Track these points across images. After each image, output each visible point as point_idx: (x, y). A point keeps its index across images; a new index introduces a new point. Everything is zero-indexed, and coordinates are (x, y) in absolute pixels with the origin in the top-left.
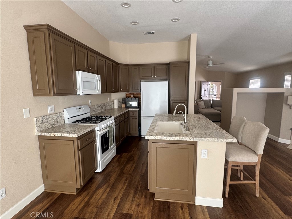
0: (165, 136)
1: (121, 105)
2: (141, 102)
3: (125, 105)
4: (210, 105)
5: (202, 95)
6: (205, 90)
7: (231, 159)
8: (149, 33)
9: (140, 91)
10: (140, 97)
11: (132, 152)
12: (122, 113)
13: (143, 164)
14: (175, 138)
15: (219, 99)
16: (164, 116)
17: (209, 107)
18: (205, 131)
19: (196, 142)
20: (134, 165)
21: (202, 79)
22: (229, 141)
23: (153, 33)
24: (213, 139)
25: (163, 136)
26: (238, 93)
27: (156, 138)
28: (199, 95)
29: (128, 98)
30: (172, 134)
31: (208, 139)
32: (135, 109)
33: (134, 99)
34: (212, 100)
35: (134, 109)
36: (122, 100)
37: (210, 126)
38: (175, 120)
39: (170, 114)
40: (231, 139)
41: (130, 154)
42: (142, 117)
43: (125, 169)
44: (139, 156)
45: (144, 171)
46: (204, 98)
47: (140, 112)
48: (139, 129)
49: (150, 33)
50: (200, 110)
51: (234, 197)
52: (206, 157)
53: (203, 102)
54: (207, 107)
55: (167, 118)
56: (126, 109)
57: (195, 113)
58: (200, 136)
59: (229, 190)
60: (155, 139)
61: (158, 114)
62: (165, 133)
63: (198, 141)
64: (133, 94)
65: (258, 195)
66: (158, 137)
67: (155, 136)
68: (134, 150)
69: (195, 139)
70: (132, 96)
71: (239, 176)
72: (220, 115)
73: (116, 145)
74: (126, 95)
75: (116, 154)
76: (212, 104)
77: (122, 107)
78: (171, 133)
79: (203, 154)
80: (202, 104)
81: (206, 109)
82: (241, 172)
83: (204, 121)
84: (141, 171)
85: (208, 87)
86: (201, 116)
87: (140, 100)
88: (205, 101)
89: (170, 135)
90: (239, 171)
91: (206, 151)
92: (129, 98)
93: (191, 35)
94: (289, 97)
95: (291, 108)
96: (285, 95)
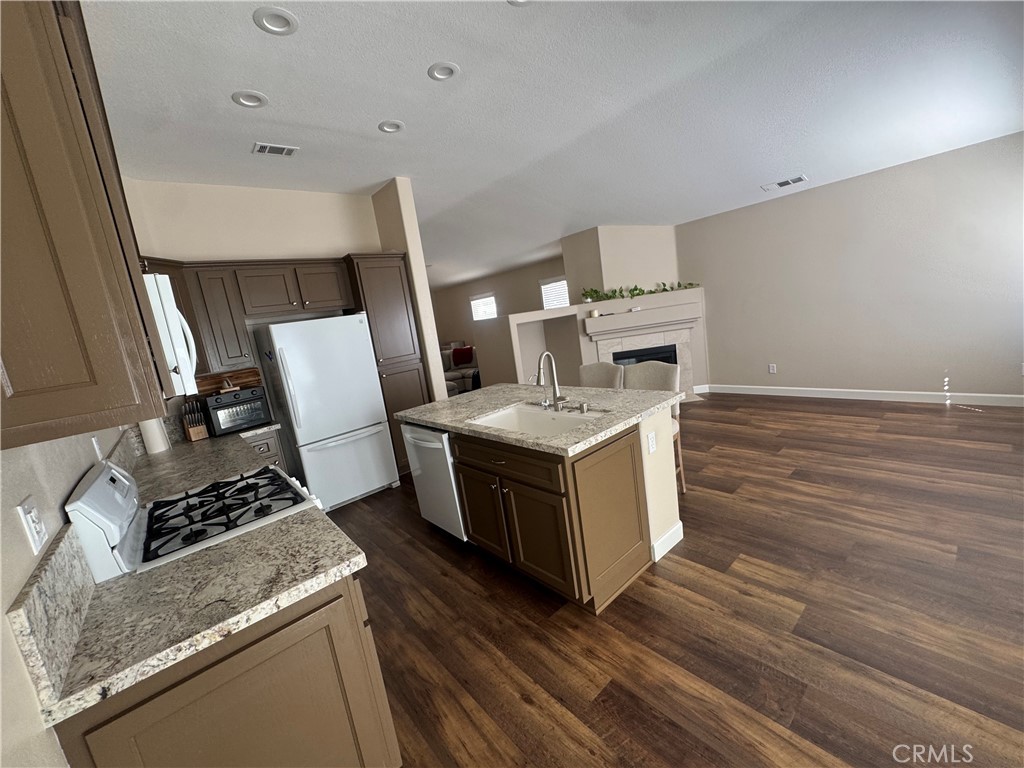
3: (201, 429)
8: (272, 151)
23: (290, 152)
26: (517, 325)
32: (265, 430)
33: (248, 394)
35: (260, 431)
36: (175, 414)
42: (303, 451)
47: (288, 433)
49: (279, 151)
52: (655, 448)
69: (633, 421)
70: (229, 386)
77: (181, 440)
79: (650, 443)
91: (654, 434)
93: (398, 179)
94: (587, 320)
95: (591, 340)
96: (579, 318)
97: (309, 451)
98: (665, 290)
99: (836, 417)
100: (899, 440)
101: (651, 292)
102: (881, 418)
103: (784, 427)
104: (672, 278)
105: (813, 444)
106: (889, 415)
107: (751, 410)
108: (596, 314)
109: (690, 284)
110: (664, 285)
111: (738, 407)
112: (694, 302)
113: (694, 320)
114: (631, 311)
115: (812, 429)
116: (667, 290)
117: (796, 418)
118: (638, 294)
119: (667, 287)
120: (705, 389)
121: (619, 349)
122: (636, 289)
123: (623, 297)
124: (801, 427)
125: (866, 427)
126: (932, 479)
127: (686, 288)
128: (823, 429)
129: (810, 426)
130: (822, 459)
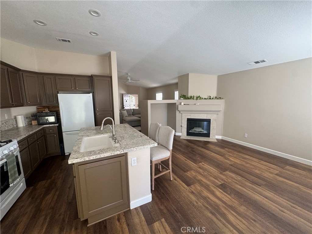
0: (93, 155)
1: (31, 121)
2: (60, 116)
3: (36, 121)
4: (131, 113)
5: (124, 105)
6: (126, 101)
7: (154, 159)
8: (63, 40)
9: (58, 104)
10: (59, 110)
11: (53, 177)
12: (31, 133)
13: (69, 188)
14: (105, 154)
15: (138, 108)
16: (91, 129)
17: (131, 115)
18: (132, 141)
19: (126, 154)
20: (57, 193)
21: (123, 92)
22: (152, 146)
23: (69, 41)
24: (140, 147)
25: (91, 156)
26: (151, 104)
27: (82, 159)
28: (122, 106)
29: (41, 112)
30: (102, 151)
31: (136, 148)
32: (53, 125)
33: (50, 114)
34: (133, 109)
35: (51, 125)
36: (31, 116)
37: (135, 134)
38: (103, 133)
39: (97, 127)
40: (153, 144)
41: (49, 181)
42: (64, 134)
43: (44, 203)
44: (63, 179)
45: (71, 196)
46: (126, 108)
47: (60, 127)
48: (61, 147)
49: (66, 41)
50: (124, 118)
51: (158, 187)
52: (136, 164)
53: (126, 111)
54: (129, 115)
55: (95, 131)
56: (39, 126)
57: (121, 123)
58: (129, 146)
59: (155, 183)
60: (82, 161)
61: (84, 128)
62: (94, 151)
63: (128, 152)
64: (48, 107)
65: (172, 179)
66: (85, 158)
67: (81, 157)
68: (55, 173)
69: (125, 151)
70: (47, 110)
71: (159, 168)
72: (140, 121)
73: (24, 175)
74: (38, 109)
75: (26, 187)
76: (133, 112)
77: (31, 124)
78: (100, 149)
79: (133, 162)
80: (125, 113)
81: (129, 116)
82: (160, 165)
83: (130, 130)
84: (68, 197)
85: (128, 98)
86: (127, 125)
87: (60, 114)
88: (128, 110)
89: (99, 152)
90: (158, 164)
91: (135, 158)
92: (43, 112)
93: (111, 52)
94: (179, 106)
95: (180, 113)
96: (177, 104)
97: (66, 134)
98: (210, 99)
99: (262, 162)
100: (283, 182)
101: (205, 99)
102: (283, 168)
103: (236, 161)
104: (214, 94)
105: (241, 172)
106: (288, 167)
107: (230, 150)
108: (183, 104)
109: (220, 98)
110: (210, 97)
111: (226, 148)
112: (220, 105)
113: (219, 111)
114: (195, 104)
115: (247, 165)
116: (211, 99)
117: (245, 158)
118: (200, 99)
119: (211, 98)
120: (220, 137)
121: (189, 117)
122: (199, 97)
123: (193, 99)
124: (244, 163)
125: (272, 170)
126: (283, 209)
127: (218, 99)
128: (252, 167)
129: (247, 163)
130: (239, 181)
